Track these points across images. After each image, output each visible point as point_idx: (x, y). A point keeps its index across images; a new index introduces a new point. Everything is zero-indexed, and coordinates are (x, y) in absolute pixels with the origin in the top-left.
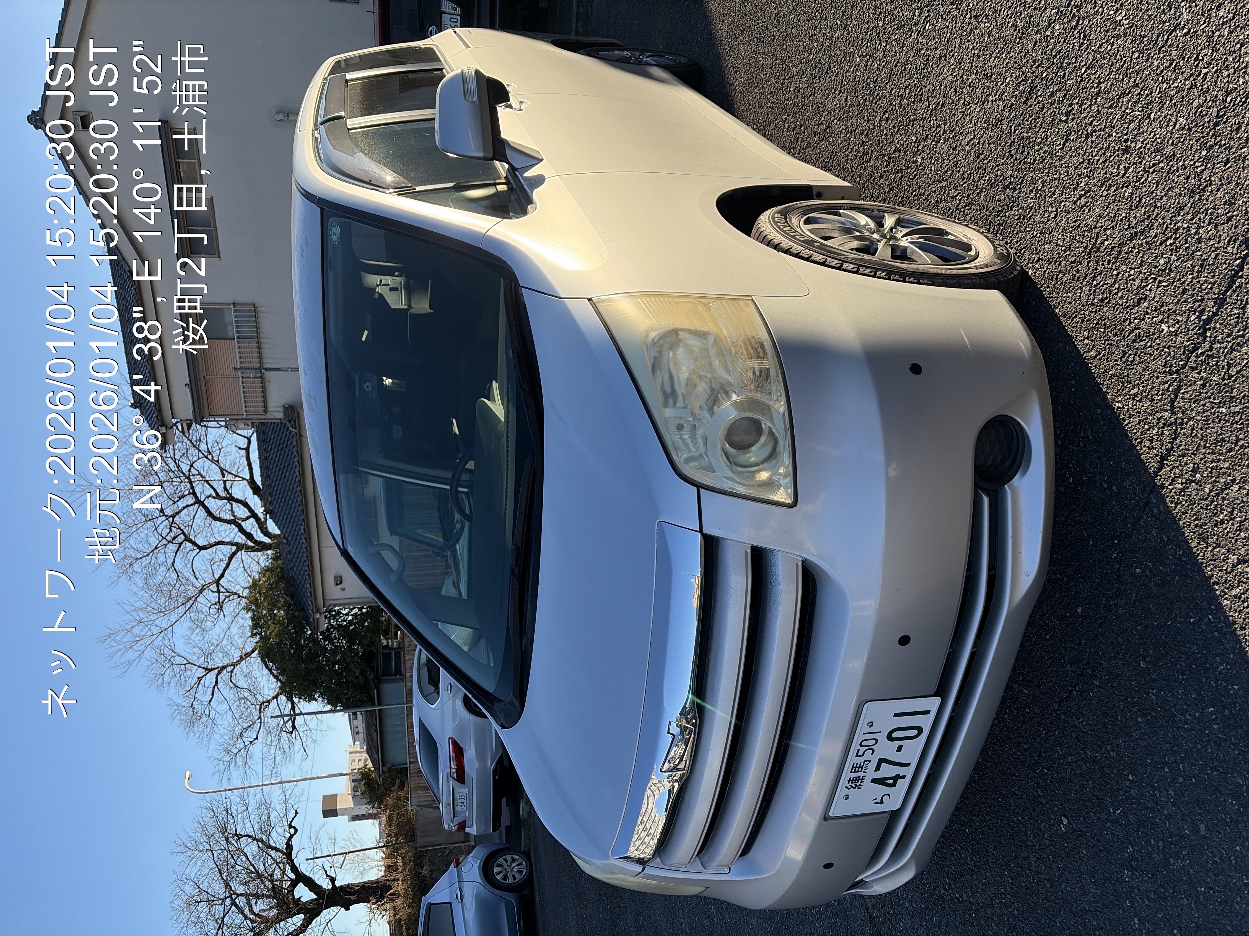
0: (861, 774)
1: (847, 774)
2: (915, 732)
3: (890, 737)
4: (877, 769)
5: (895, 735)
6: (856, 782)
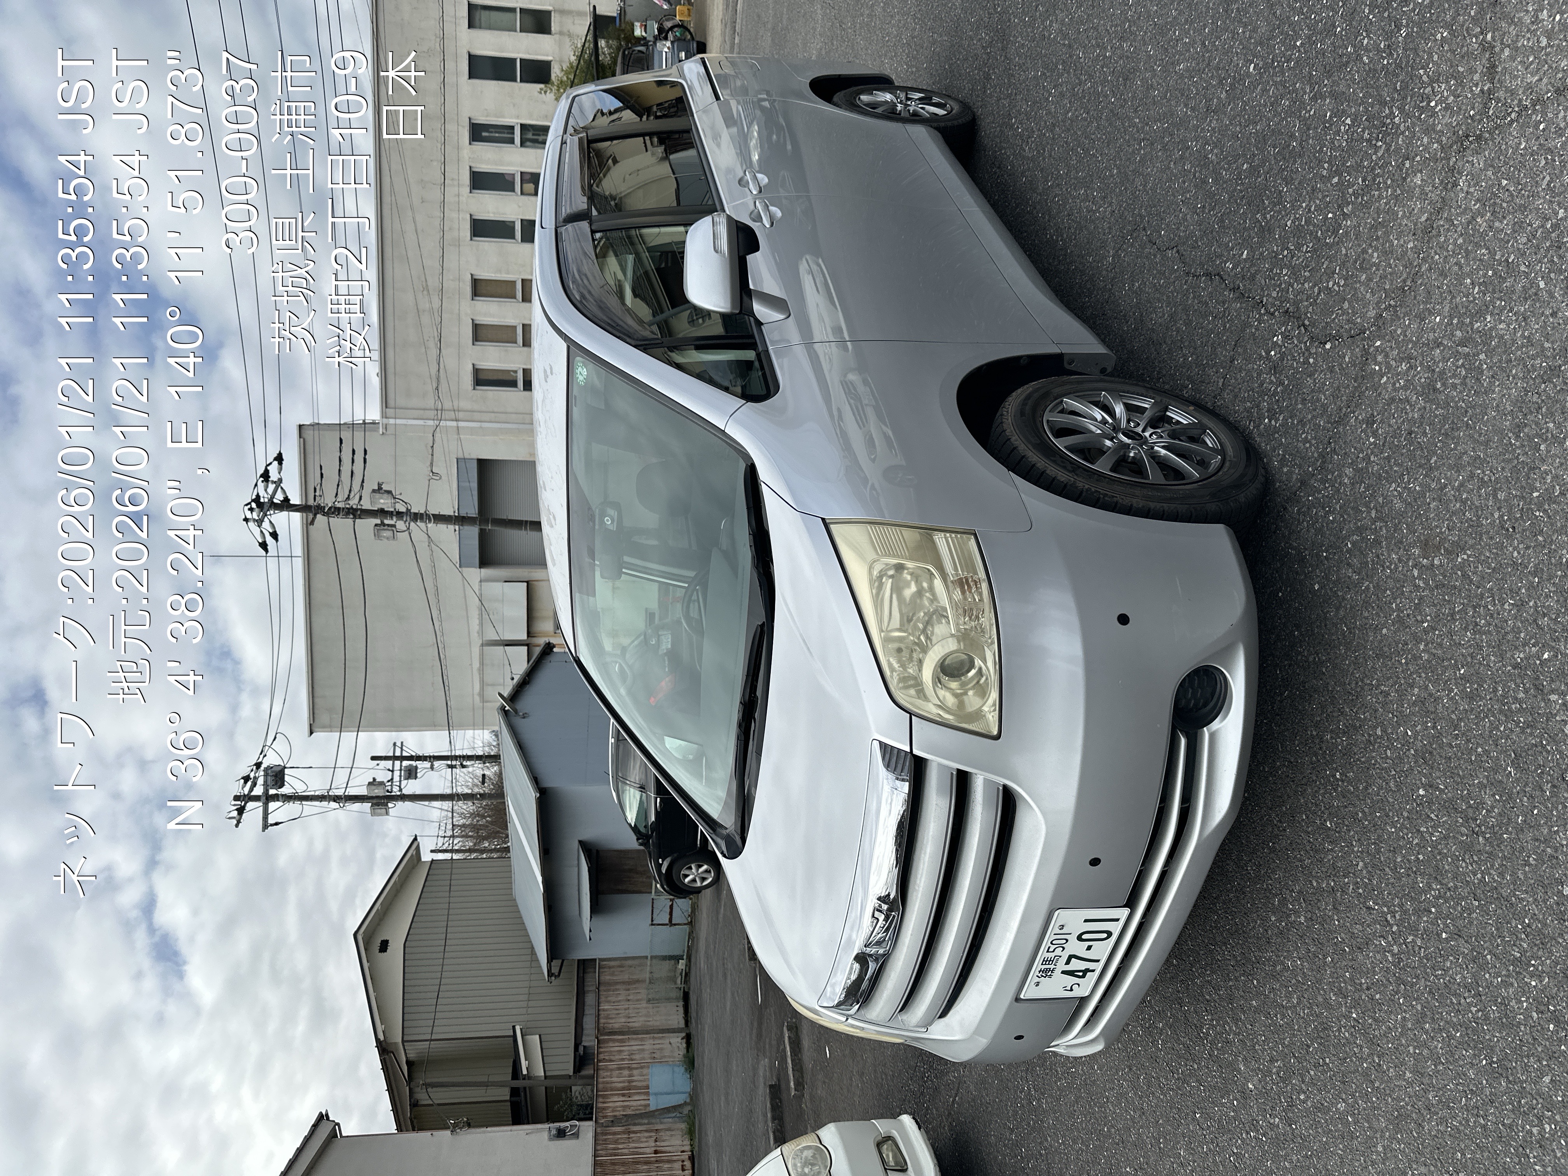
0: (1052, 967)
1: (1037, 966)
2: (1105, 935)
3: (1080, 938)
4: (1068, 963)
5: (1084, 937)
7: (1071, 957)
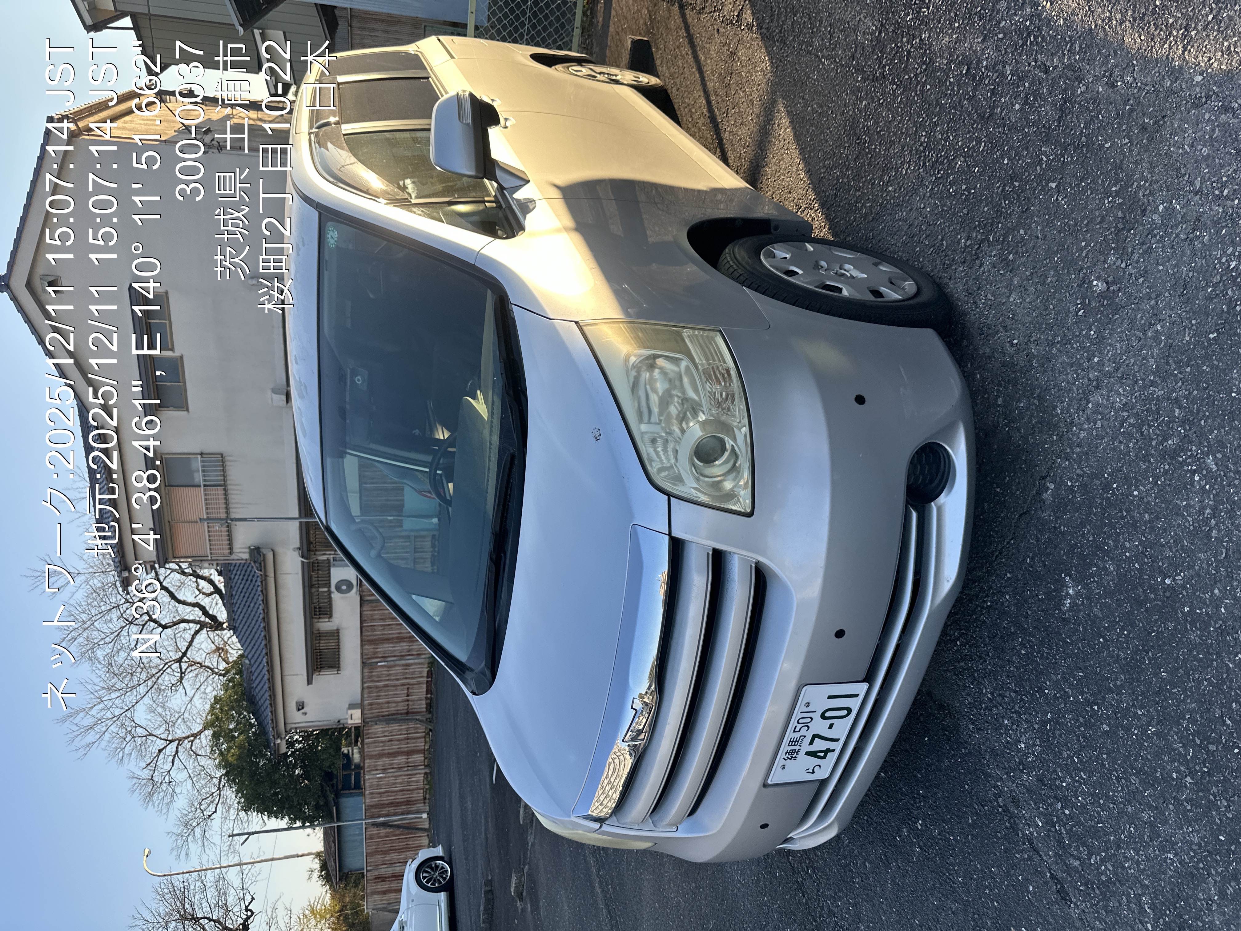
0: (797, 748)
1: (785, 748)
2: (846, 712)
3: (823, 717)
4: (811, 743)
5: (828, 714)
6: (792, 754)
7: (815, 736)
